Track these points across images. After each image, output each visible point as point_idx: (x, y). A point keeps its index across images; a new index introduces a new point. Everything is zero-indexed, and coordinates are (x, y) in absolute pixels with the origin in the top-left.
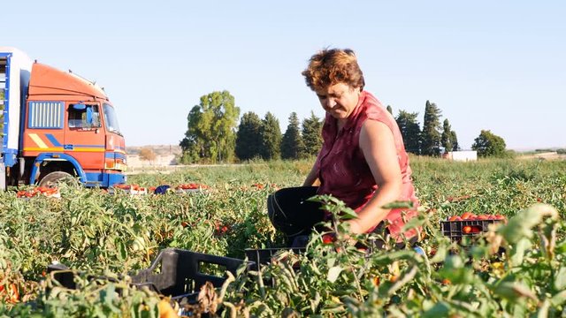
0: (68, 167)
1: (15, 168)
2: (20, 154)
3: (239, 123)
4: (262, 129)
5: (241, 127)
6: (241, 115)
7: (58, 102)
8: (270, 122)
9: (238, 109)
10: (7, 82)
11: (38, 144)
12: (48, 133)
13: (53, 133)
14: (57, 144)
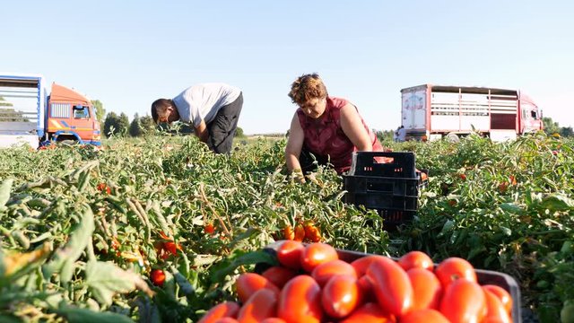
0: (74, 138)
1: (44, 138)
2: (45, 130)
3: (105, 117)
4: (119, 121)
5: (107, 119)
6: (107, 113)
7: (67, 104)
8: (123, 117)
9: (105, 110)
10: (39, 93)
11: (56, 126)
12: (62, 120)
13: (65, 120)
14: (67, 126)
